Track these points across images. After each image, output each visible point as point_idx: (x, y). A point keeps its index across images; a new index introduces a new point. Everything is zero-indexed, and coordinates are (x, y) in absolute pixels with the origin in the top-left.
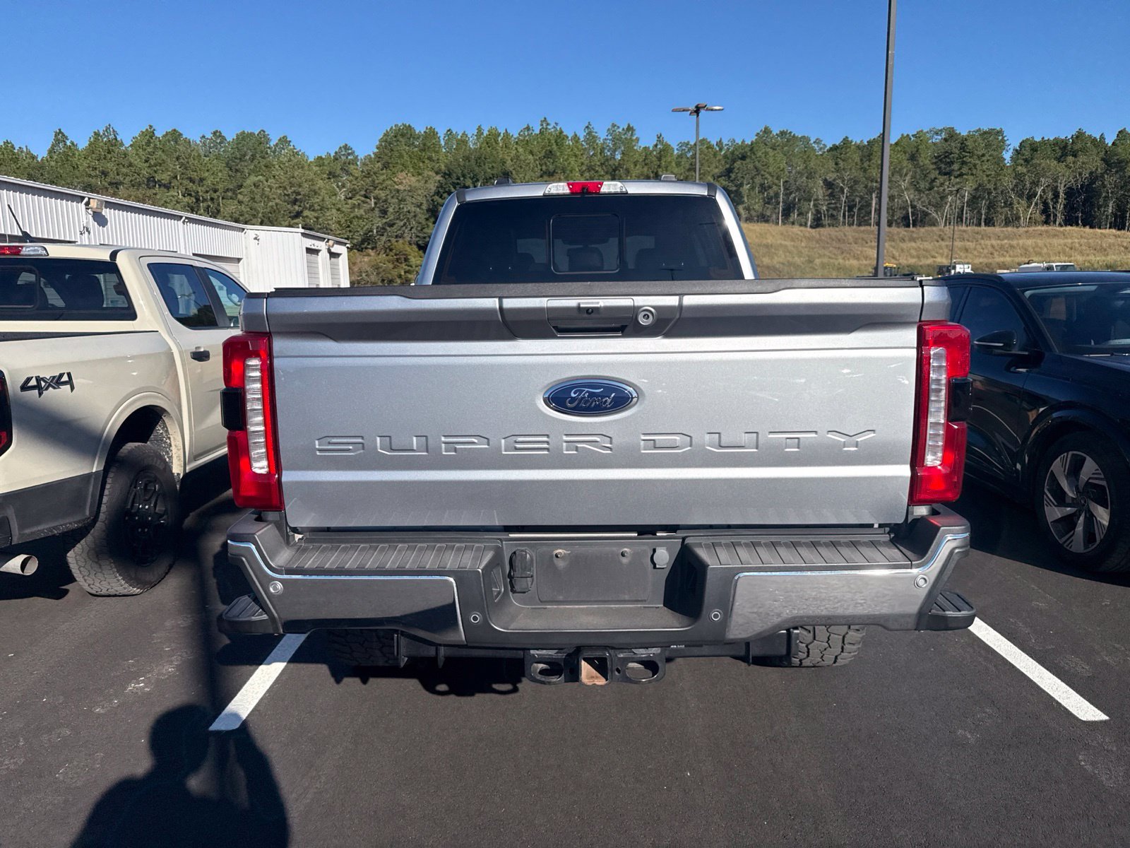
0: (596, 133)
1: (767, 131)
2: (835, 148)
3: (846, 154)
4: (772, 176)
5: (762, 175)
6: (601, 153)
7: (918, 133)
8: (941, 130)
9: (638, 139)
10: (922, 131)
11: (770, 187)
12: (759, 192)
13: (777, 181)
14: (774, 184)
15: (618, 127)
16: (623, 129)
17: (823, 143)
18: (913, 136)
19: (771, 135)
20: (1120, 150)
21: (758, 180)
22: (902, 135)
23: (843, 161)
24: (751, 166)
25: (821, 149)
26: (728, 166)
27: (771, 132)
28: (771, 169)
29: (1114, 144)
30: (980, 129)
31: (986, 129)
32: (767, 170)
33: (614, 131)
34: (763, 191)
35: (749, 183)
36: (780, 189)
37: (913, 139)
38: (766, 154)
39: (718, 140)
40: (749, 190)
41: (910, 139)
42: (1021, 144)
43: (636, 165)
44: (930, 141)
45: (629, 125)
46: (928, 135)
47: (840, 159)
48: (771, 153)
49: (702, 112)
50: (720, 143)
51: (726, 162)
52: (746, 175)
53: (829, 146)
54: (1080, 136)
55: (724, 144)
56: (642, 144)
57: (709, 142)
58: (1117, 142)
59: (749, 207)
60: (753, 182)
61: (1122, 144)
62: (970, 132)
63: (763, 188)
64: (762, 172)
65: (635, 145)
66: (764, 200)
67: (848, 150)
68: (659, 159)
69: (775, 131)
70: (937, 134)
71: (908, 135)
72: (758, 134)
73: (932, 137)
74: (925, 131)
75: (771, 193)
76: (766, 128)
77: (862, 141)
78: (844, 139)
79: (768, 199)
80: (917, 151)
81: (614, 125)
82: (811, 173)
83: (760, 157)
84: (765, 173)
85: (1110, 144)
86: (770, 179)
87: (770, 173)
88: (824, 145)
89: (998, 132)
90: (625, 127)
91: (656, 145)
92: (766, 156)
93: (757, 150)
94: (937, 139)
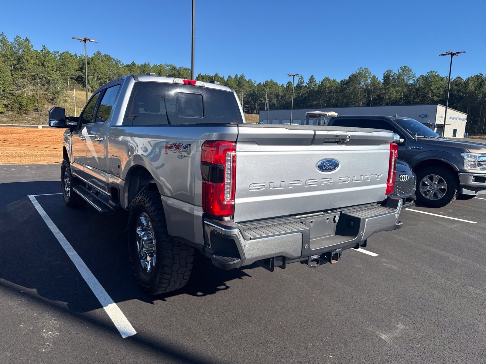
0: (6, 38)
1: (99, 53)
2: (128, 66)
3: (134, 69)
4: (102, 74)
5: (97, 73)
6: (10, 49)
7: (160, 65)
8: (169, 65)
9: (32, 46)
10: (162, 64)
11: (102, 79)
12: (96, 80)
13: (105, 77)
14: (103, 77)
15: (21, 38)
16: (23, 39)
17: (122, 62)
18: (158, 65)
19: (101, 56)
20: (229, 83)
21: (96, 74)
22: (154, 64)
23: (133, 71)
24: (92, 68)
25: (121, 65)
26: (80, 66)
27: (101, 54)
28: (101, 71)
29: (227, 80)
30: (183, 67)
31: (185, 67)
32: (100, 71)
33: (18, 39)
34: (98, 80)
35: (92, 75)
36: (106, 80)
37: (158, 67)
38: (99, 63)
39: (75, 53)
40: (92, 78)
41: (157, 67)
42: (198, 75)
43: (32, 58)
44: (165, 69)
45: (27, 38)
46: (164, 66)
47: (132, 70)
48: (101, 63)
49: (87, 41)
50: (75, 55)
51: (79, 64)
52: (90, 71)
53: (125, 64)
54: (216, 75)
55: (78, 56)
56: (34, 48)
57: (71, 54)
58: (228, 80)
59: (92, 86)
60: (94, 75)
61: (230, 81)
62: (179, 67)
63: (99, 79)
64: (98, 71)
65: (31, 48)
66: (99, 84)
67: (135, 67)
68: (45, 57)
69: (103, 54)
70: (167, 66)
71: (156, 65)
72: (94, 54)
73: (166, 67)
74: (163, 64)
75: (102, 81)
76: (98, 52)
77: (138, 64)
78: (133, 62)
79: (101, 84)
80: (161, 72)
81: (18, 37)
82: (120, 75)
83: (96, 64)
84: (99, 72)
85: (226, 80)
86: (101, 75)
87: (101, 72)
88: (122, 63)
89: (189, 69)
90: (25, 39)
91: (42, 50)
92: (99, 64)
93: (95, 61)
94: (168, 68)
